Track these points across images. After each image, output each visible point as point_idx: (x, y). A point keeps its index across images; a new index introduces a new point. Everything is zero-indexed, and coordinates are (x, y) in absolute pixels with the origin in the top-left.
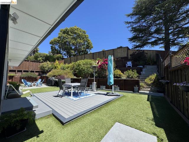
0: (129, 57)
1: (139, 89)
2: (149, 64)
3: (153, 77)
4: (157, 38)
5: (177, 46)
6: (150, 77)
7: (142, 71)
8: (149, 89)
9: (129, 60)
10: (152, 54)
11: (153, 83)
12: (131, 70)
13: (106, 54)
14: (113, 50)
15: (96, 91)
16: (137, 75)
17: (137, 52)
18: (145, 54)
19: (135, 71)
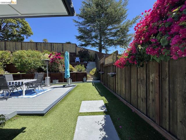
0: (77, 53)
1: (87, 80)
2: (91, 61)
3: (94, 70)
4: (96, 42)
5: (104, 50)
6: (93, 70)
7: (87, 66)
8: (92, 79)
9: (77, 56)
10: (93, 53)
11: (94, 74)
12: (80, 65)
13: (54, 47)
14: (62, 44)
15: (50, 86)
16: (85, 69)
17: (84, 50)
18: (89, 53)
19: (84, 66)
